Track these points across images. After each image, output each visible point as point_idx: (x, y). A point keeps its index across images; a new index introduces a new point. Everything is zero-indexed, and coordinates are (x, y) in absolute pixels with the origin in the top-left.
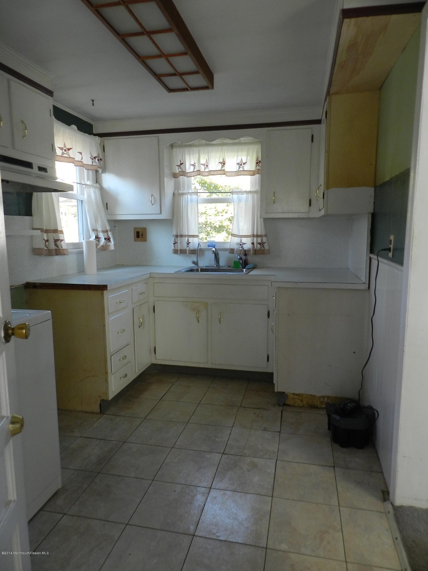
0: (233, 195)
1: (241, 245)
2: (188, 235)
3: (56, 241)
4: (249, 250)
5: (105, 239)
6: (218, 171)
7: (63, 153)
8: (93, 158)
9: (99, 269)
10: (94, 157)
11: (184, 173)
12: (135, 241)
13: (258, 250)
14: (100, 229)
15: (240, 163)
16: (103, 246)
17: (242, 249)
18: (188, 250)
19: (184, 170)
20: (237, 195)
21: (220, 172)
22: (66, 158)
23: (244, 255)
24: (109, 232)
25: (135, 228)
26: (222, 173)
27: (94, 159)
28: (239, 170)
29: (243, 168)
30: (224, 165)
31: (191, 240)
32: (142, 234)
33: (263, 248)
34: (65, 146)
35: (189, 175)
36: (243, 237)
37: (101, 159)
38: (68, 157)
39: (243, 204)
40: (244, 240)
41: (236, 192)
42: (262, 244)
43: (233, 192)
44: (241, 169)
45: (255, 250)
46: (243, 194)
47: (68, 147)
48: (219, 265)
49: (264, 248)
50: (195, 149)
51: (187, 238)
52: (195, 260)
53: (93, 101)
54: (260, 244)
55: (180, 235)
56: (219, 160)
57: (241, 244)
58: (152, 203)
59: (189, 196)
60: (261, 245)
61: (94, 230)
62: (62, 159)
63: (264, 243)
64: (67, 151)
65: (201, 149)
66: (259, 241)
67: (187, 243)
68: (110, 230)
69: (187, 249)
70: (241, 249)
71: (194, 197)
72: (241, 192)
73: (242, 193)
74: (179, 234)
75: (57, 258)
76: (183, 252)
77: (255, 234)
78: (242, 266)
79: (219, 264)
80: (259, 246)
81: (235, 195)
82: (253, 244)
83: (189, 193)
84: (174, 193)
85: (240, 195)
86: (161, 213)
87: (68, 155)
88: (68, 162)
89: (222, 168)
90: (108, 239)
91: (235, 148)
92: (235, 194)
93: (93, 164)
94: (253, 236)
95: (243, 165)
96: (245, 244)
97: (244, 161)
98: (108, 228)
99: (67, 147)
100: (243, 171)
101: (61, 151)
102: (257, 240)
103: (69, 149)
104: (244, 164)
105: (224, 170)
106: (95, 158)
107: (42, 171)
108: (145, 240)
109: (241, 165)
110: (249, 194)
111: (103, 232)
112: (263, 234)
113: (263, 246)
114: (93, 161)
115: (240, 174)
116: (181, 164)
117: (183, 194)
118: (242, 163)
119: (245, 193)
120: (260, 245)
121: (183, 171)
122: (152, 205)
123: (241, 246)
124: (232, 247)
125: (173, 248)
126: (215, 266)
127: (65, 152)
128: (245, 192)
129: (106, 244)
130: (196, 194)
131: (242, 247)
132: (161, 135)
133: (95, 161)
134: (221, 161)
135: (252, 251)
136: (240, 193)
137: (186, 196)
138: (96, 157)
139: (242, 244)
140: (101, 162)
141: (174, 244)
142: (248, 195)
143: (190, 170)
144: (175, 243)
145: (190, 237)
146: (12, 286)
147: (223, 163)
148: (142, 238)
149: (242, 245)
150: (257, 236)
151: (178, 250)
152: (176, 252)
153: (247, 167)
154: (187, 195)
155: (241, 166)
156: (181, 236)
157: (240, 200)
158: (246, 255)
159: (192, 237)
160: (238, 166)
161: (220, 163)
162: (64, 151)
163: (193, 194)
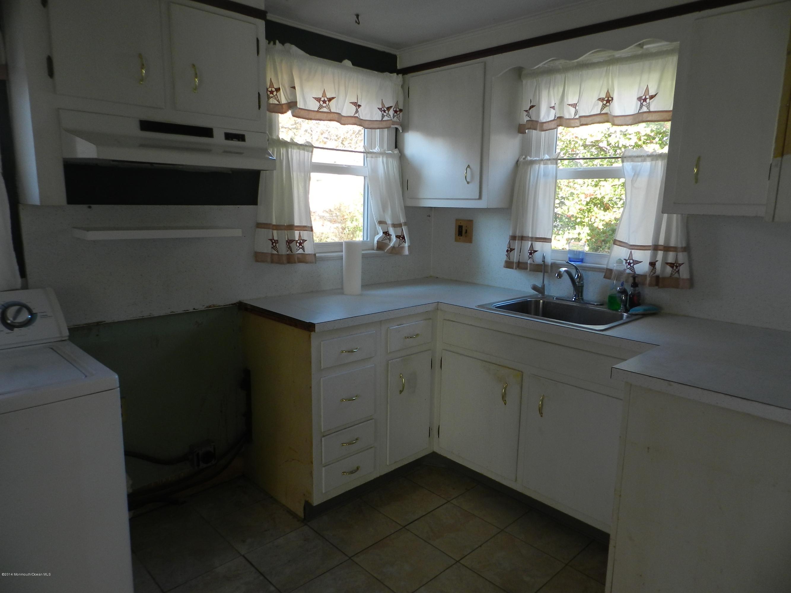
0: (625, 164)
1: (629, 264)
2: (532, 238)
3: (290, 242)
4: (644, 276)
5: (397, 237)
6: (594, 117)
7: (321, 107)
8: (385, 109)
9: (363, 286)
10: (386, 107)
11: (535, 124)
12: (456, 240)
13: (664, 278)
14: (389, 222)
15: (644, 98)
16: (393, 247)
17: (631, 272)
18: (531, 264)
19: (534, 118)
20: (632, 163)
21: (598, 119)
22: (325, 114)
23: (632, 286)
24: (403, 227)
25: (457, 220)
26: (602, 120)
27: (387, 112)
28: (640, 112)
29: (648, 107)
30: (608, 104)
31: (538, 246)
32: (466, 230)
33: (676, 275)
34: (324, 94)
35: (545, 126)
36: (636, 248)
37: (401, 110)
38: (328, 112)
39: (642, 181)
40: (637, 255)
41: (630, 157)
42: (677, 267)
43: (625, 157)
44: (645, 109)
45: (657, 277)
46: (644, 160)
47: (329, 96)
48: (582, 299)
49: (679, 276)
50: (559, 77)
51: (530, 243)
52: (539, 285)
53: (357, 16)
54: (672, 265)
55: (519, 237)
56: (599, 95)
57: (631, 263)
58: (468, 180)
59: (542, 166)
60: (675, 268)
61: (380, 223)
62: (319, 115)
63: (680, 265)
64: (327, 102)
65: (570, 75)
66: (671, 259)
67: (530, 251)
68: (405, 224)
69: (529, 262)
70: (628, 271)
71: (551, 167)
72: (641, 156)
73: (643, 158)
74: (517, 235)
75: (301, 267)
76: (521, 266)
77: (661, 242)
78: (625, 306)
79: (582, 296)
80: (669, 269)
81: (628, 163)
82: (653, 264)
83: (542, 160)
84: (518, 161)
85: (638, 162)
86: (480, 198)
87: (329, 108)
88: (327, 119)
89: (602, 109)
90: (400, 237)
91: (637, 65)
92: (627, 161)
93: (384, 119)
94: (655, 248)
95: (648, 100)
96: (637, 262)
97: (652, 92)
98: (402, 220)
99: (327, 97)
100: (647, 114)
101: (318, 104)
102: (665, 257)
103: (330, 100)
104: (652, 97)
105: (606, 114)
106: (389, 109)
107: (234, 140)
108: (470, 241)
109: (645, 100)
110: (657, 160)
111: (394, 226)
112: (679, 245)
113: (677, 270)
114: (385, 114)
115: (641, 119)
116: (532, 107)
117: (532, 162)
118: (647, 97)
119: (649, 159)
120: (672, 267)
121: (532, 121)
122: (468, 183)
123: (629, 266)
124: (610, 266)
125: (505, 258)
126: (573, 300)
127: (324, 105)
128: (649, 156)
129: (399, 246)
130: (555, 161)
131: (632, 269)
132: (489, 59)
133: (388, 114)
134: (603, 95)
135: (648, 279)
136: (640, 159)
137: (537, 166)
138: (391, 107)
139: (631, 261)
140: (401, 114)
141: (507, 251)
142: (654, 162)
143: (548, 118)
144: (509, 249)
145: (538, 240)
146: (212, 306)
147: (608, 100)
148: (466, 236)
149: (632, 265)
150: (667, 249)
151: (513, 263)
152: (509, 265)
153: (655, 106)
154: (540, 164)
155: (644, 103)
156: (523, 238)
157: (636, 174)
158: (635, 285)
159: (542, 240)
160: (639, 103)
161: (599, 99)
162: (321, 103)
163: (549, 162)
